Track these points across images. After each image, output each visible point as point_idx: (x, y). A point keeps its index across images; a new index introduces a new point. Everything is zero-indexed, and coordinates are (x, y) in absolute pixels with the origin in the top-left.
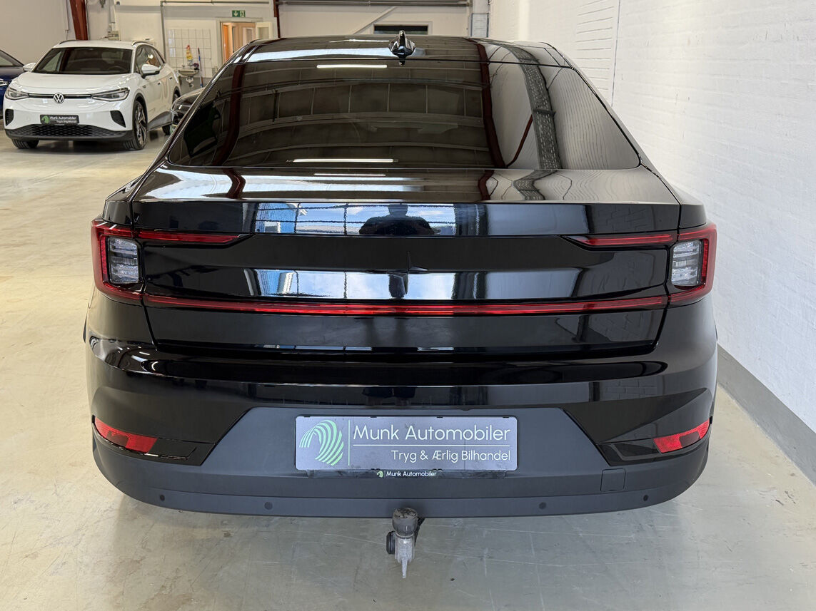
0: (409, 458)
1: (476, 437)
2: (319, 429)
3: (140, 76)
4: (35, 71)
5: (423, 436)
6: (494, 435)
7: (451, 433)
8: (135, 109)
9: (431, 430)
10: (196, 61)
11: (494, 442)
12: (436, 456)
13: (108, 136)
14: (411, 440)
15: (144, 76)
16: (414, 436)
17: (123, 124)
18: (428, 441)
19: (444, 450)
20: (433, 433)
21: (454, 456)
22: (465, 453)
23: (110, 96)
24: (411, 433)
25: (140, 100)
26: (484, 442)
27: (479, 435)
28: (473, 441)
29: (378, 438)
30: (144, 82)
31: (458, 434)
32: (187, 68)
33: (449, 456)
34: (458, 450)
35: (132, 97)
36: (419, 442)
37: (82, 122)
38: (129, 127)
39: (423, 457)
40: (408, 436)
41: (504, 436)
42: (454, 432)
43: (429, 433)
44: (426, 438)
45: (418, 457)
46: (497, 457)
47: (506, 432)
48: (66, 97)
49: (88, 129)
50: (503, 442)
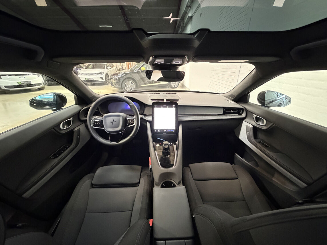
3: (107, 69)
4: (85, 68)
8: (106, 76)
10: (122, 66)
13: (100, 82)
15: (108, 69)
17: (103, 80)
23: (100, 74)
25: (107, 74)
30: (108, 70)
32: (121, 67)
35: (105, 74)
37: (94, 80)
38: (104, 80)
48: (90, 74)
49: (95, 81)
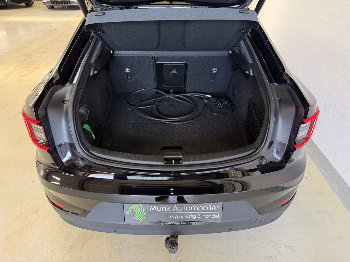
0: (174, 217)
1: (204, 209)
2: (134, 207)
5: (181, 209)
6: (212, 208)
7: (193, 208)
9: (184, 207)
11: (212, 211)
12: (186, 216)
14: (176, 211)
16: (177, 209)
18: (183, 211)
19: (190, 214)
20: (185, 208)
21: (194, 217)
22: (199, 215)
24: (175, 208)
26: (208, 211)
27: (206, 208)
28: (203, 211)
29: (161, 210)
31: (196, 208)
33: (192, 216)
34: (196, 214)
36: (179, 211)
39: (181, 217)
40: (174, 209)
41: (216, 209)
42: (194, 208)
43: (183, 208)
44: (182, 210)
45: (178, 217)
46: (213, 216)
47: (217, 207)
50: (216, 211)
